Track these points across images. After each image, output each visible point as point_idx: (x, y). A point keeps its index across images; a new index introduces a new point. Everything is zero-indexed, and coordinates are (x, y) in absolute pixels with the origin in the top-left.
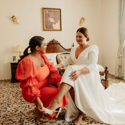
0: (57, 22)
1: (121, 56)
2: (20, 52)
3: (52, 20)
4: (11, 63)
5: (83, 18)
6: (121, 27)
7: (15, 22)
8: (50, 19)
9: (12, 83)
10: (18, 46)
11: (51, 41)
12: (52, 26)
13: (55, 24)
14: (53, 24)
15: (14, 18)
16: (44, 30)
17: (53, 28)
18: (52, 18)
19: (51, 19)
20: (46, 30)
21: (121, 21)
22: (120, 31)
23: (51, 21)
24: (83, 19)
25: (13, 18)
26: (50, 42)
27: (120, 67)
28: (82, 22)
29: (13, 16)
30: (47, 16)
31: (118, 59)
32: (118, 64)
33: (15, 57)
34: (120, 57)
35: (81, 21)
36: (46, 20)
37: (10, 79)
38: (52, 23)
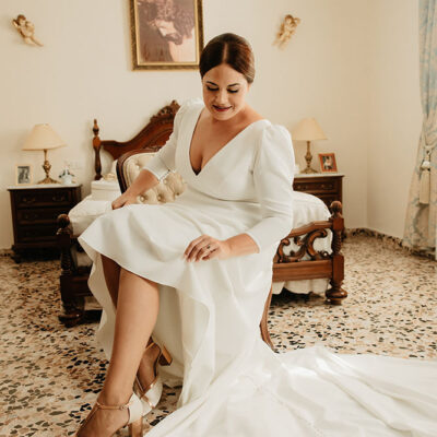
0: (189, 36)
1: (426, 164)
2: (45, 151)
3: (167, 28)
4: (11, 191)
5: (290, 17)
6: (430, 46)
7: (29, 40)
8: (157, 22)
9: (17, 263)
10: (36, 127)
11: (162, 111)
12: (168, 52)
13: (178, 42)
14: (172, 44)
15: (22, 22)
16: (136, 67)
17: (171, 59)
18: (169, 19)
19: (163, 23)
20: (145, 68)
21: (429, 22)
22: (426, 65)
23: (164, 32)
24: (289, 21)
25: (18, 24)
26: (159, 114)
27: (423, 207)
28: (287, 33)
29: (21, 17)
30: (146, 12)
31: (417, 176)
32: (416, 195)
33: (27, 168)
34: (422, 169)
35: (282, 28)
36: (144, 26)
37: (10, 247)
38: (169, 38)
